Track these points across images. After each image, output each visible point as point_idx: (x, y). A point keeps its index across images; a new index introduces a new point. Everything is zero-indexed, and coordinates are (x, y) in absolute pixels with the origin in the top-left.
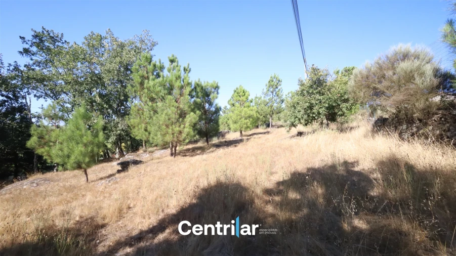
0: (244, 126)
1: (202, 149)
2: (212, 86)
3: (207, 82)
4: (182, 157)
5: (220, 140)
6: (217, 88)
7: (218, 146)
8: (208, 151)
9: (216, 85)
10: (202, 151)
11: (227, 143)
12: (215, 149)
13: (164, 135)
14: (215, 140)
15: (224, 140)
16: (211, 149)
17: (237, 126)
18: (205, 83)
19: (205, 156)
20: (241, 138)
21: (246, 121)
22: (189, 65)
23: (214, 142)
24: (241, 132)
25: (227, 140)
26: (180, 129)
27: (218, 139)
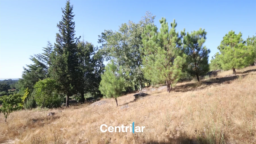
0: (237, 64)
1: (194, 86)
2: (199, 34)
3: (194, 31)
4: (176, 92)
5: (211, 78)
6: (204, 34)
7: (209, 83)
8: (199, 87)
9: (202, 31)
10: (193, 88)
11: (218, 80)
12: (205, 85)
13: (159, 76)
14: (207, 78)
15: (216, 77)
16: (202, 86)
17: (229, 65)
18: (192, 32)
19: (195, 93)
20: (234, 75)
21: (238, 60)
22: (175, 20)
23: (205, 80)
24: (234, 70)
25: (219, 77)
26: (170, 71)
27: (210, 77)
